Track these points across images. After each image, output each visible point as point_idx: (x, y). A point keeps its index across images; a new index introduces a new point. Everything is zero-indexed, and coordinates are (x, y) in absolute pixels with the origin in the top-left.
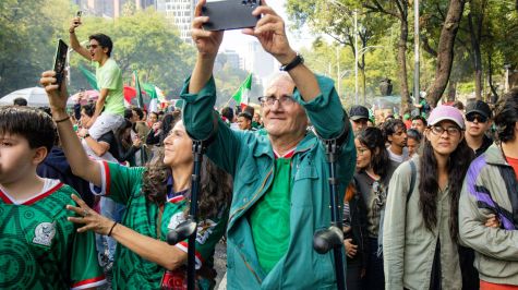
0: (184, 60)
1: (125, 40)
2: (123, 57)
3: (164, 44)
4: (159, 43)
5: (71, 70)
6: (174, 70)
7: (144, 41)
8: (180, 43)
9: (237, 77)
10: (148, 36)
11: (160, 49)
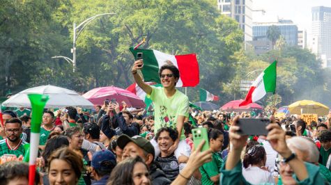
0: (221, 39)
1: (146, 13)
2: (141, 35)
3: (195, 18)
4: (189, 16)
5: (77, 52)
6: (207, 52)
7: (170, 14)
8: (217, 15)
9: (293, 59)
10: (175, 7)
11: (190, 24)
